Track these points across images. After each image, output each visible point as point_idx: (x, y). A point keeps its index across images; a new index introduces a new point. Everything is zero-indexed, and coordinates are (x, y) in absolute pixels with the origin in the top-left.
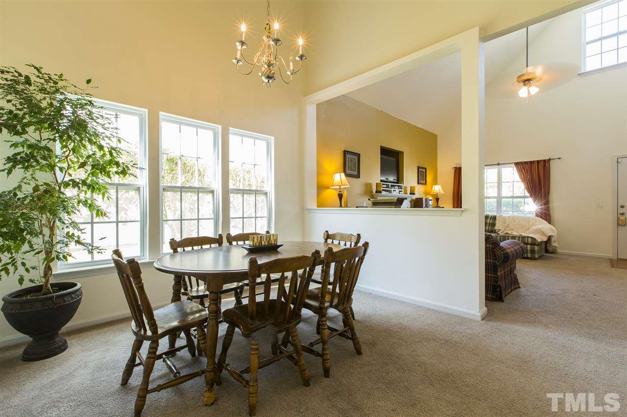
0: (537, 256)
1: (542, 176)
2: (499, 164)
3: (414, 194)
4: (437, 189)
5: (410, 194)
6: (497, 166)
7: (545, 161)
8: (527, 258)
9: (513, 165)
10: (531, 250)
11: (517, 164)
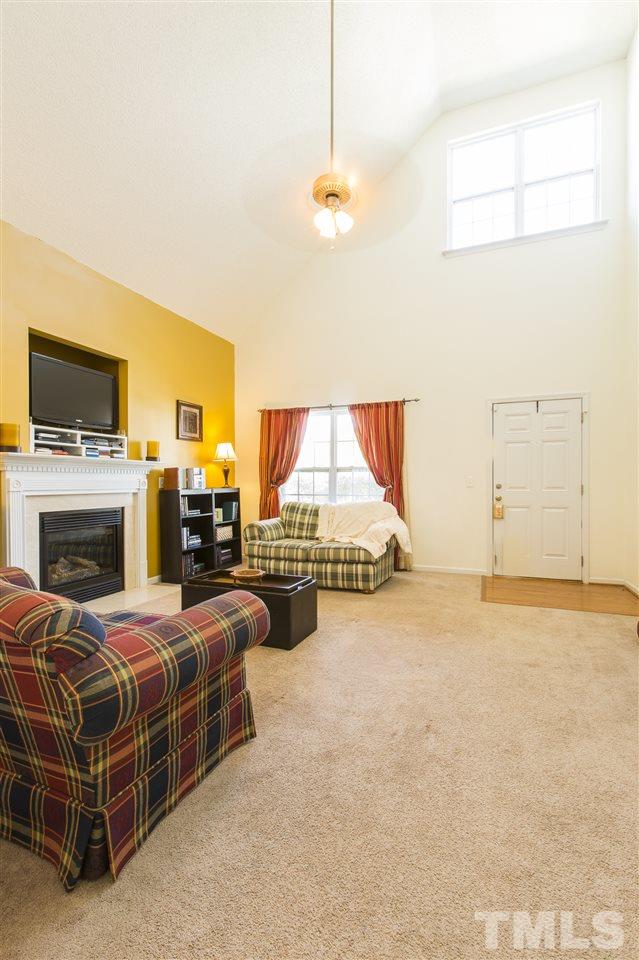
0: (372, 586)
1: (392, 432)
2: (331, 407)
3: (154, 459)
4: (224, 451)
5: (148, 459)
6: (328, 411)
7: (396, 403)
8: (358, 591)
9: (346, 410)
10: (363, 575)
11: (353, 408)
